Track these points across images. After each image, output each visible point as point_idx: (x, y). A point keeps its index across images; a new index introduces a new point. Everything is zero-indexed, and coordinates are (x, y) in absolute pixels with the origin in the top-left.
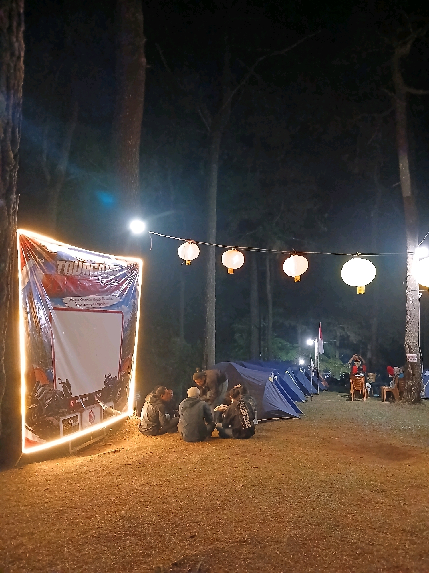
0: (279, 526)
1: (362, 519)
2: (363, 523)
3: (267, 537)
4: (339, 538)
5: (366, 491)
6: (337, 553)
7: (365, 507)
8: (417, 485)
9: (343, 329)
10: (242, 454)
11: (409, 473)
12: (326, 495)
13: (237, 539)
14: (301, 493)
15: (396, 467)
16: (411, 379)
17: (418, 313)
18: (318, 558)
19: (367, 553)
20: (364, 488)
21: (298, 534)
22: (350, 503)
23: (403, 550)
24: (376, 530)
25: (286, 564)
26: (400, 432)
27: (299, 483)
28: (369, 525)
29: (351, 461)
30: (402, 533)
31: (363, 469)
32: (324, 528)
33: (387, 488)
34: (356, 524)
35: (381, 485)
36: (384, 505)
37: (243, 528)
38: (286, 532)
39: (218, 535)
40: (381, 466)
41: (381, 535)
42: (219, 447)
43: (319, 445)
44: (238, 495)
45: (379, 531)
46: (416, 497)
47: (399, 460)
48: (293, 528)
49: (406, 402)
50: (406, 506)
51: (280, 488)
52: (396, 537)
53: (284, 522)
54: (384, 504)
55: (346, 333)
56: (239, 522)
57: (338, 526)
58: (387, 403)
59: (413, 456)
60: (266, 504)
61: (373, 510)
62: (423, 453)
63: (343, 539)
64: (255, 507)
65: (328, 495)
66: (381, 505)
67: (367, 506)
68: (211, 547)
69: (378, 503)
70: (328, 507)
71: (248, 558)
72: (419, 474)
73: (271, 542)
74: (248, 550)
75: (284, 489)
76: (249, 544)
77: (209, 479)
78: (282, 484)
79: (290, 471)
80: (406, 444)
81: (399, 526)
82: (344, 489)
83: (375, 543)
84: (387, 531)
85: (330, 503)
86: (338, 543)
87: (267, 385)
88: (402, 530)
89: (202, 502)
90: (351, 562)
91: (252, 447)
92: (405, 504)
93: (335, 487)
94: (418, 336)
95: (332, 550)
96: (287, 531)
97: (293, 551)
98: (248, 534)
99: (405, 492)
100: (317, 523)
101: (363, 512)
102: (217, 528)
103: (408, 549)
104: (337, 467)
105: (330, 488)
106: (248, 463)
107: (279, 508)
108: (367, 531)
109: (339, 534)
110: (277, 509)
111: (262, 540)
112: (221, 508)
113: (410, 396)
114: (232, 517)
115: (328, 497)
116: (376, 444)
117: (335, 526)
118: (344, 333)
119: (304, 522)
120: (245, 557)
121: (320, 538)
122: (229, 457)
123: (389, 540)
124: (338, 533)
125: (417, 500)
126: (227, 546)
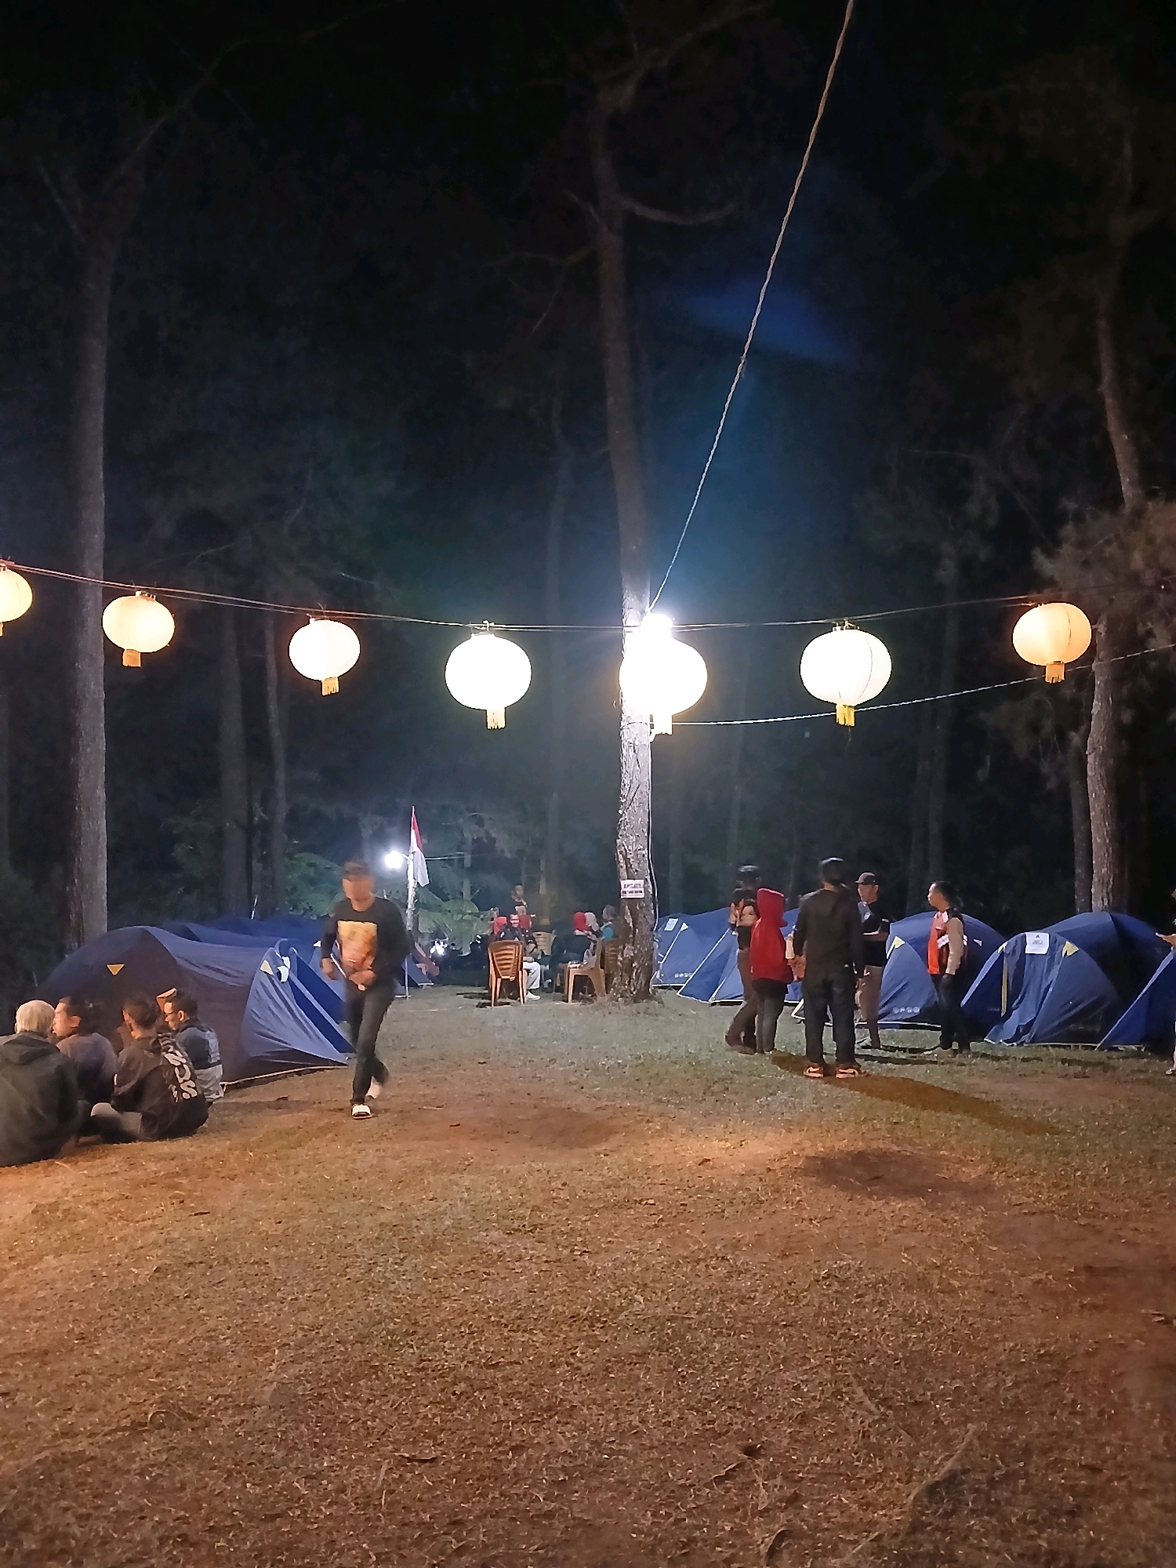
0: (253, 1362)
1: (475, 1306)
2: (477, 1315)
3: (216, 1399)
4: (414, 1363)
5: (495, 1235)
6: (404, 1403)
7: (488, 1274)
8: (618, 1202)
9: (480, 822)
10: (167, 1181)
11: (604, 1176)
12: (391, 1260)
13: (125, 1420)
14: (323, 1265)
15: (576, 1163)
16: (632, 940)
17: (646, 778)
18: (353, 1428)
19: (481, 1390)
20: (490, 1227)
21: (302, 1375)
22: (450, 1271)
23: (568, 1364)
24: (509, 1328)
25: (261, 1462)
26: (597, 1076)
27: (320, 1239)
28: (493, 1319)
29: (467, 1163)
30: (571, 1326)
31: (493, 1180)
32: (377, 1345)
33: (546, 1219)
34: (461, 1320)
35: (534, 1213)
36: (535, 1263)
37: (144, 1388)
38: (272, 1374)
39: (69, 1420)
40: (539, 1166)
41: (520, 1337)
42: (100, 1169)
43: (387, 1131)
44: (143, 1297)
45: (515, 1328)
46: (612, 1231)
47: (584, 1146)
48: (292, 1362)
49: (620, 999)
50: (586, 1257)
51: (267, 1261)
52: (554, 1336)
53: (267, 1349)
54: (534, 1260)
55: (488, 834)
56: (136, 1371)
57: (414, 1333)
58: (578, 1004)
59: (616, 1132)
60: (223, 1308)
61: (506, 1278)
62: (642, 1119)
63: (421, 1365)
64: (189, 1322)
65: (396, 1258)
66: (527, 1264)
67: (492, 1271)
68: (42, 1456)
69: (520, 1259)
70: (392, 1289)
71: (152, 1466)
72: (625, 1174)
73: (226, 1408)
74: (154, 1445)
75: (278, 1259)
76: (161, 1426)
77: (57, 1264)
78: (274, 1249)
79: (300, 1210)
80: (606, 1103)
81: (565, 1308)
82: (438, 1237)
83: (502, 1360)
84: (535, 1325)
85: (399, 1280)
86: (407, 1378)
87: (255, 984)
88: (570, 1318)
89: (27, 1335)
90: (438, 1419)
91: (198, 1158)
92: (585, 1251)
93: (416, 1235)
94: (646, 834)
95: (392, 1397)
96: (273, 1372)
97: (286, 1421)
98: (159, 1400)
99: (588, 1224)
100: (360, 1334)
101: (480, 1288)
102: (68, 1401)
103: (580, 1360)
104: (429, 1183)
105: (404, 1239)
106: (183, 1202)
107: (259, 1315)
108: (487, 1335)
109: (413, 1353)
110: (254, 1318)
111: (201, 1410)
112: (83, 1344)
113: (629, 982)
114: (117, 1362)
115: (396, 1264)
116: (535, 1112)
117: (407, 1333)
118: (482, 834)
119: (324, 1339)
120: (144, 1463)
121: (362, 1372)
122: (128, 1194)
123: (537, 1348)
124: (411, 1351)
125: (616, 1237)
126: (92, 1444)
